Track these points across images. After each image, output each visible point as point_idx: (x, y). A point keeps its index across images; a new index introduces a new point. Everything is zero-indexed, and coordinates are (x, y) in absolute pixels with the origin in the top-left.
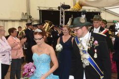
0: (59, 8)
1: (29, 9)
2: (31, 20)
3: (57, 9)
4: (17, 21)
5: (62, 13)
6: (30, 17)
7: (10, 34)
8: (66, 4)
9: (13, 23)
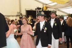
0: (36, 9)
1: (20, 10)
2: (22, 16)
3: (35, 10)
4: (15, 16)
5: (37, 12)
6: (21, 14)
7: (11, 23)
8: (39, 7)
9: (13, 17)
